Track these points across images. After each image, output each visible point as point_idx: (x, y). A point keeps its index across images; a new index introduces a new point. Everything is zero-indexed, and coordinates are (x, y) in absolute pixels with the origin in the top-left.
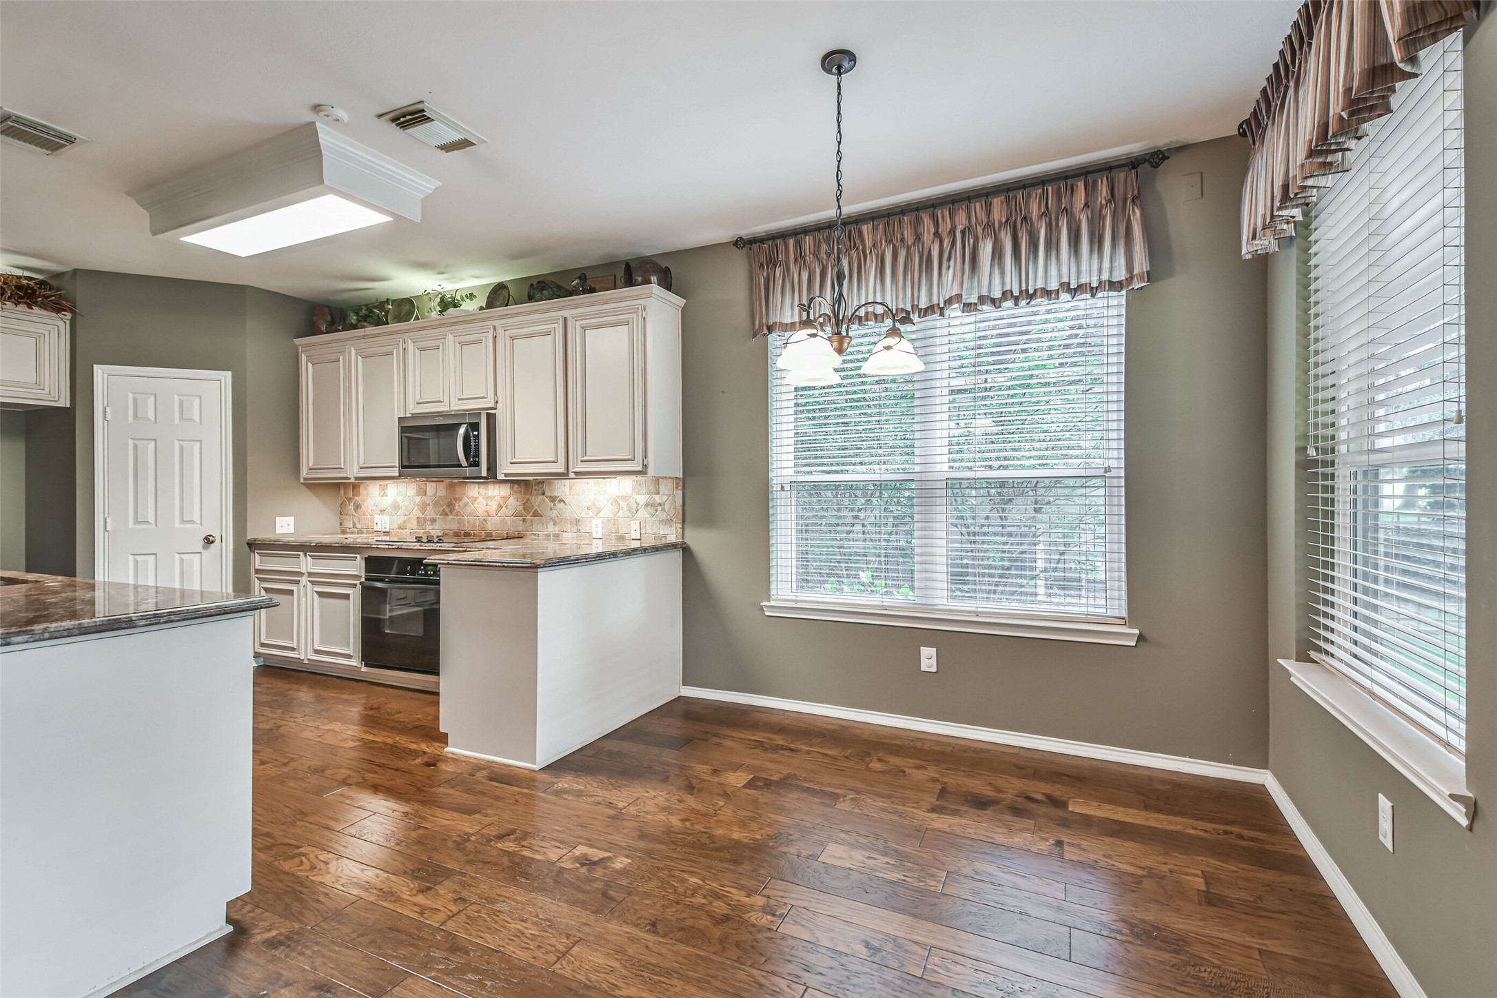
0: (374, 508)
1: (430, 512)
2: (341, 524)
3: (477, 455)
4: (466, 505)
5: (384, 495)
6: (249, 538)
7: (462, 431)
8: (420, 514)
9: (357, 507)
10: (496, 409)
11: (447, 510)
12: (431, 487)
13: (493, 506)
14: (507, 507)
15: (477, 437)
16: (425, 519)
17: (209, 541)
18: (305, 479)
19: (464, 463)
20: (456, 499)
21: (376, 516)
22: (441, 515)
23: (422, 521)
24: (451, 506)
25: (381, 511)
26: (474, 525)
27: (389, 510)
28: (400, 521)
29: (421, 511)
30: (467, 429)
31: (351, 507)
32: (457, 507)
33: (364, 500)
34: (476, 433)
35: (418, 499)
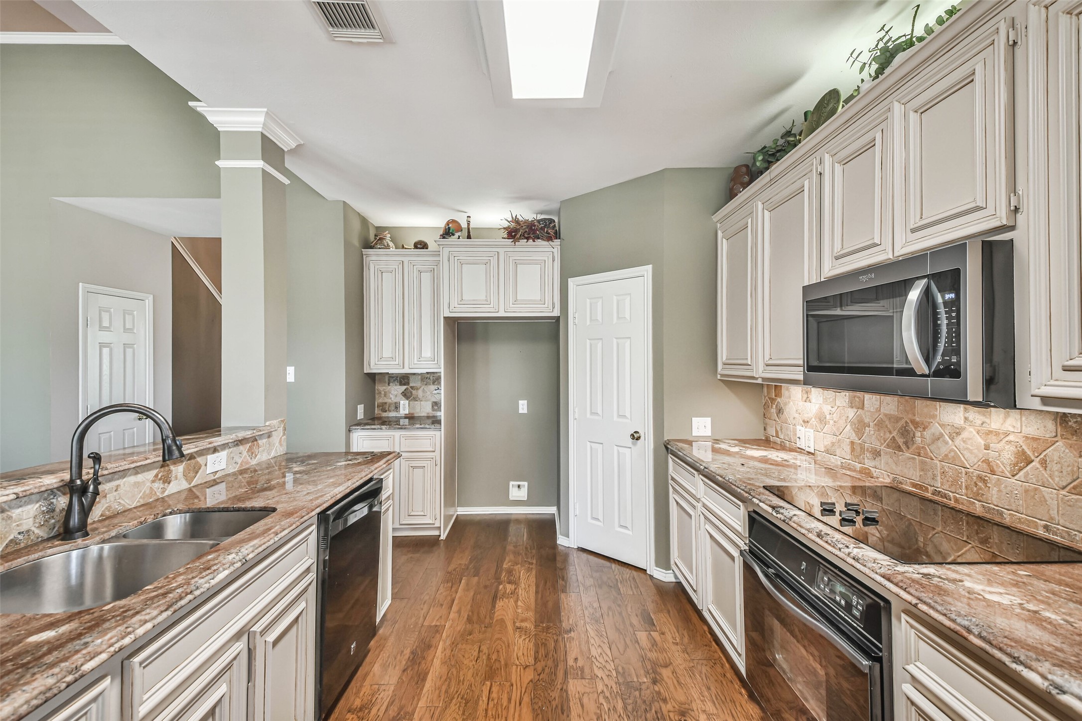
0: (797, 415)
1: (871, 438)
2: (765, 429)
3: (955, 348)
4: (938, 438)
5: (808, 400)
6: (666, 439)
7: (914, 295)
8: (854, 437)
9: (780, 411)
10: (1012, 228)
11: (900, 441)
12: (870, 400)
13: (1005, 454)
14: (1044, 463)
15: (955, 306)
16: (862, 448)
17: (636, 437)
18: (722, 375)
19: (921, 366)
20: (916, 424)
21: (799, 427)
22: (888, 446)
23: (858, 449)
24: (905, 432)
25: (804, 421)
26: (955, 482)
27: (814, 421)
28: (829, 440)
29: (857, 435)
30: (927, 293)
31: (773, 410)
32: (918, 440)
33: (786, 404)
34: (950, 296)
35: (851, 413)
